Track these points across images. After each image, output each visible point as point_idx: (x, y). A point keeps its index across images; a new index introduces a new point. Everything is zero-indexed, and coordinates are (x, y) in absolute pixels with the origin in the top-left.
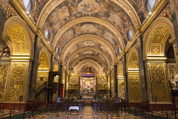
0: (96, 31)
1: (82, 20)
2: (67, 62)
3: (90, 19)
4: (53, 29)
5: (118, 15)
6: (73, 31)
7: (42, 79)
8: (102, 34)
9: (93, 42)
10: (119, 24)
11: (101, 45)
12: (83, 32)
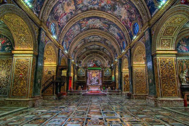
0: (102, 26)
1: (88, 14)
2: (74, 56)
3: (96, 13)
4: (59, 23)
5: (125, 7)
6: (80, 26)
7: (49, 73)
8: (108, 29)
9: (99, 37)
10: (126, 17)
11: (107, 40)
12: (90, 27)
